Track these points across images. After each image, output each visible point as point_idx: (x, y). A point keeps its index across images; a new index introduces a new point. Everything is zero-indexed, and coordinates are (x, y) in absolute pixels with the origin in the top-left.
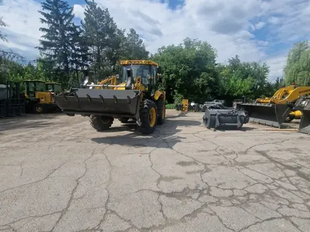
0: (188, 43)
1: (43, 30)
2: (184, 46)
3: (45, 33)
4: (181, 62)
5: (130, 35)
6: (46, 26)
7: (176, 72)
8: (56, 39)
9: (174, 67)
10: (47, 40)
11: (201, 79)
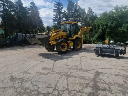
0: (117, 8)
1: (54, 15)
2: (114, 11)
3: (55, 16)
4: (110, 20)
5: (88, 11)
6: (55, 14)
7: (107, 25)
8: (57, 18)
9: (106, 23)
10: (55, 19)
11: (123, 28)
